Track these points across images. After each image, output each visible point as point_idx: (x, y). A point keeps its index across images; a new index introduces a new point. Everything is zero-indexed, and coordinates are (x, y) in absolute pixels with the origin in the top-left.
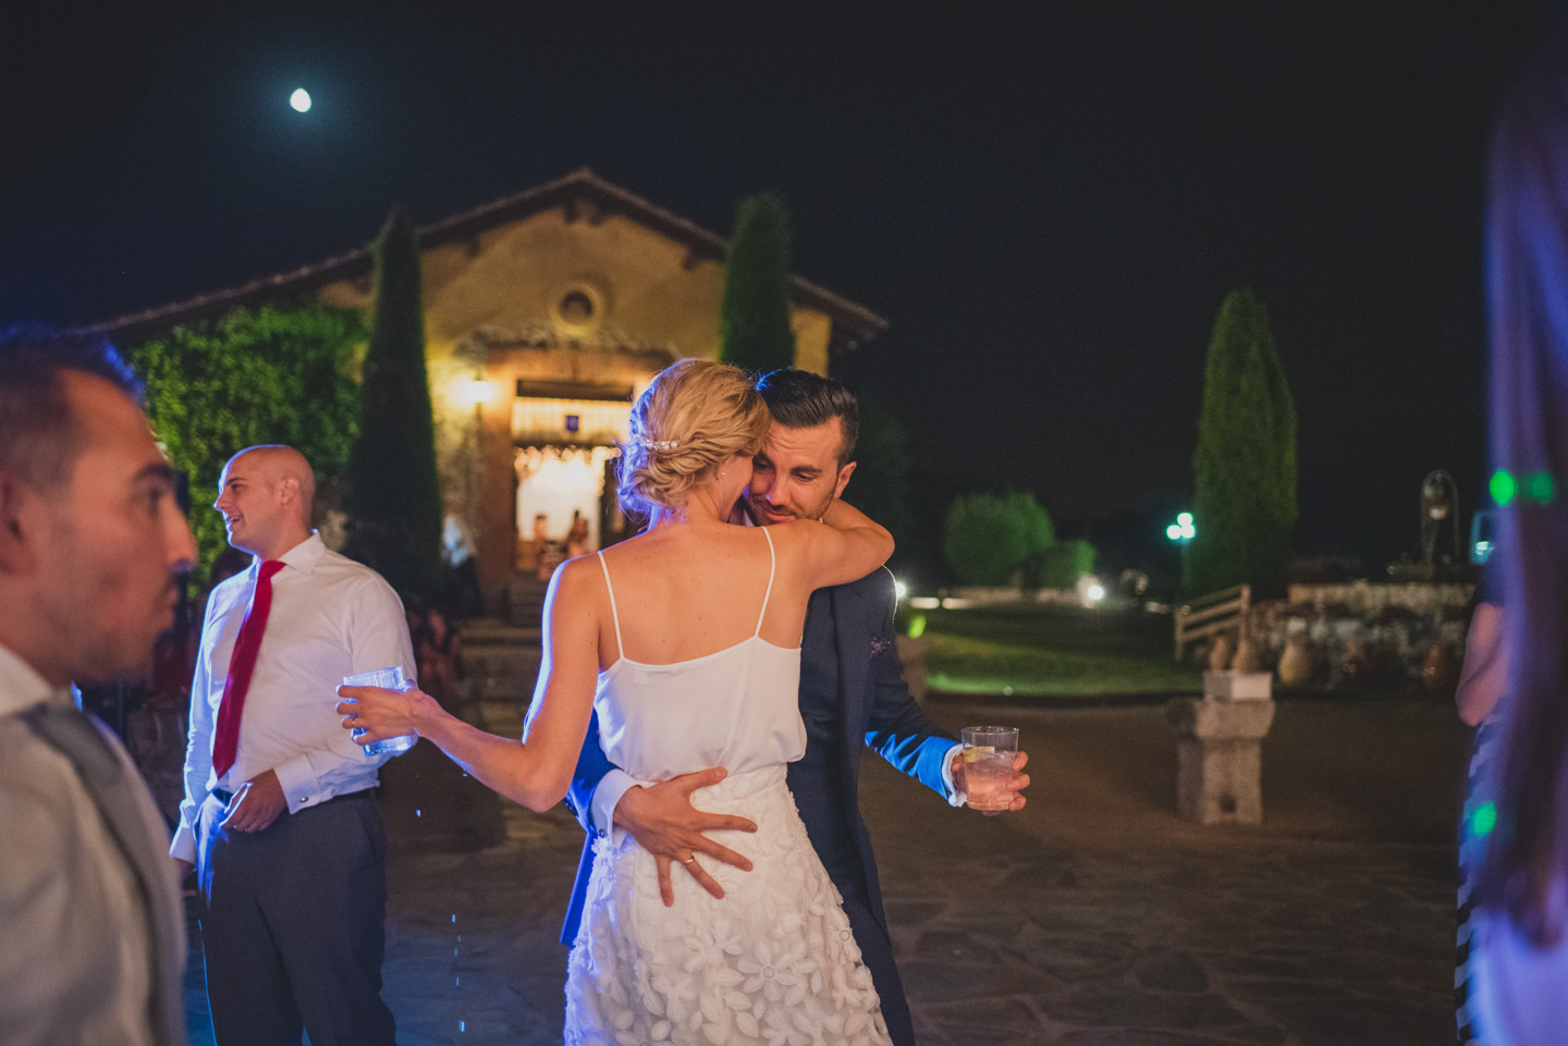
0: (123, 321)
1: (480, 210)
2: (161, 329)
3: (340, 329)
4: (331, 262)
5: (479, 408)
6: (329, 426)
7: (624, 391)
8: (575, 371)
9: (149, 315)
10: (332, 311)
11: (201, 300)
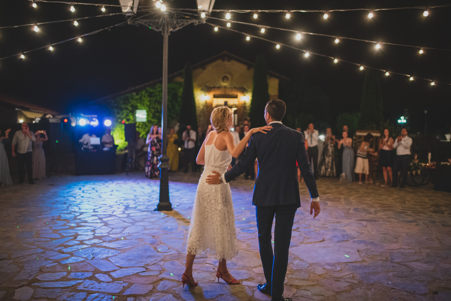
0: (137, 87)
1: (205, 61)
2: (144, 88)
3: (178, 86)
4: (176, 73)
5: (206, 101)
6: (177, 106)
7: (236, 96)
8: (225, 92)
9: (142, 85)
10: (177, 83)
11: (151, 82)
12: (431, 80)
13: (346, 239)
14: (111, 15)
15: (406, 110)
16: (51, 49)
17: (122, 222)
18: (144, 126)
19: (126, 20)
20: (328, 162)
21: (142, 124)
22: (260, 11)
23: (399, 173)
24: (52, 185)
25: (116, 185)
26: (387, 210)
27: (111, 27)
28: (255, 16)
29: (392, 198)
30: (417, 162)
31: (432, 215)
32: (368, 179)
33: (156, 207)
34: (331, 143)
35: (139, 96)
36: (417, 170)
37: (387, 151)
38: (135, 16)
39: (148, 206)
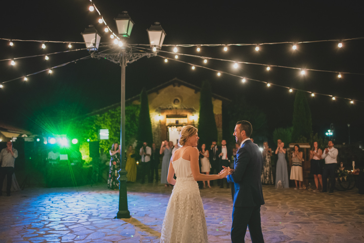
0: (101, 110)
1: (158, 86)
2: (107, 110)
3: (136, 108)
4: (134, 97)
5: (160, 120)
6: (135, 125)
7: (185, 116)
8: (176, 113)
9: (105, 108)
10: (134, 105)
11: (113, 105)
12: (350, 99)
13: (283, 240)
14: (77, 50)
15: (332, 124)
16: (26, 79)
17: (86, 229)
18: (107, 143)
19: (90, 55)
20: (267, 171)
21: (105, 141)
22: (202, 45)
23: (328, 180)
24: (25, 196)
25: (81, 196)
26: (319, 213)
27: (76, 60)
28: (198, 50)
29: (323, 202)
30: (343, 169)
31: (358, 216)
32: (302, 186)
33: (116, 215)
34: (268, 155)
35: (103, 117)
36: (344, 177)
37: (317, 160)
38: (98, 51)
39: (109, 214)
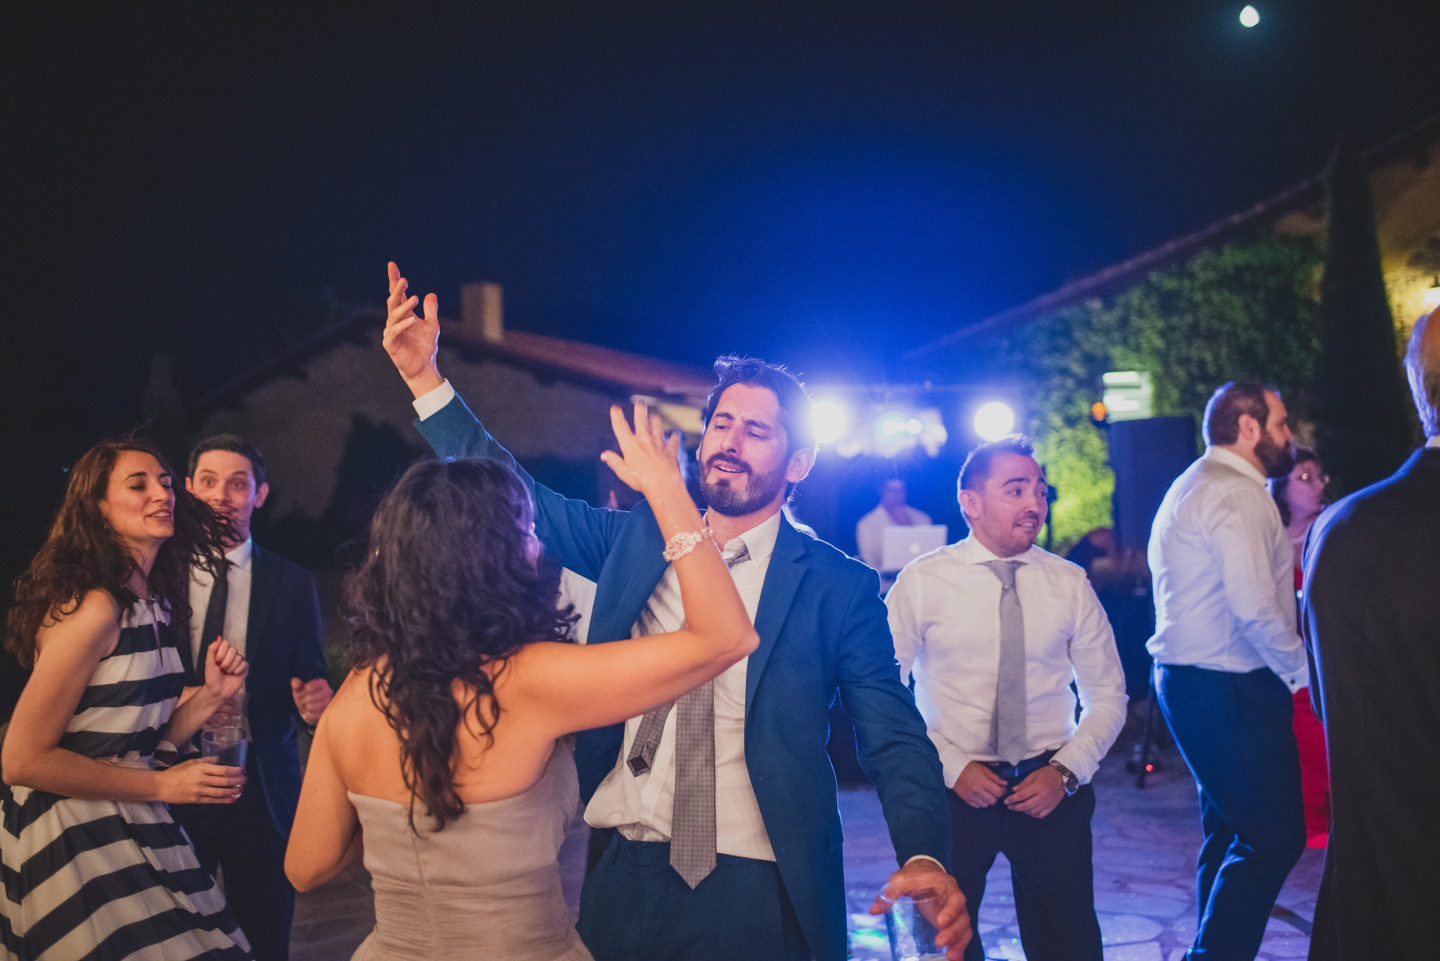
0: (1109, 273)
2: (1138, 277)
3: (1297, 257)
4: (1284, 196)
6: (1293, 344)
9: (1128, 265)
10: (1287, 240)
11: (1170, 247)
35: (1117, 313)
